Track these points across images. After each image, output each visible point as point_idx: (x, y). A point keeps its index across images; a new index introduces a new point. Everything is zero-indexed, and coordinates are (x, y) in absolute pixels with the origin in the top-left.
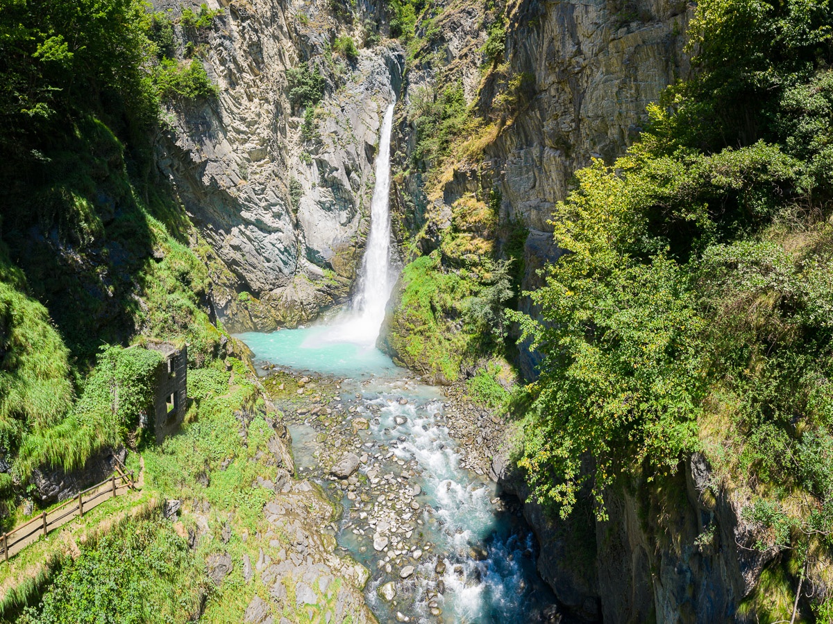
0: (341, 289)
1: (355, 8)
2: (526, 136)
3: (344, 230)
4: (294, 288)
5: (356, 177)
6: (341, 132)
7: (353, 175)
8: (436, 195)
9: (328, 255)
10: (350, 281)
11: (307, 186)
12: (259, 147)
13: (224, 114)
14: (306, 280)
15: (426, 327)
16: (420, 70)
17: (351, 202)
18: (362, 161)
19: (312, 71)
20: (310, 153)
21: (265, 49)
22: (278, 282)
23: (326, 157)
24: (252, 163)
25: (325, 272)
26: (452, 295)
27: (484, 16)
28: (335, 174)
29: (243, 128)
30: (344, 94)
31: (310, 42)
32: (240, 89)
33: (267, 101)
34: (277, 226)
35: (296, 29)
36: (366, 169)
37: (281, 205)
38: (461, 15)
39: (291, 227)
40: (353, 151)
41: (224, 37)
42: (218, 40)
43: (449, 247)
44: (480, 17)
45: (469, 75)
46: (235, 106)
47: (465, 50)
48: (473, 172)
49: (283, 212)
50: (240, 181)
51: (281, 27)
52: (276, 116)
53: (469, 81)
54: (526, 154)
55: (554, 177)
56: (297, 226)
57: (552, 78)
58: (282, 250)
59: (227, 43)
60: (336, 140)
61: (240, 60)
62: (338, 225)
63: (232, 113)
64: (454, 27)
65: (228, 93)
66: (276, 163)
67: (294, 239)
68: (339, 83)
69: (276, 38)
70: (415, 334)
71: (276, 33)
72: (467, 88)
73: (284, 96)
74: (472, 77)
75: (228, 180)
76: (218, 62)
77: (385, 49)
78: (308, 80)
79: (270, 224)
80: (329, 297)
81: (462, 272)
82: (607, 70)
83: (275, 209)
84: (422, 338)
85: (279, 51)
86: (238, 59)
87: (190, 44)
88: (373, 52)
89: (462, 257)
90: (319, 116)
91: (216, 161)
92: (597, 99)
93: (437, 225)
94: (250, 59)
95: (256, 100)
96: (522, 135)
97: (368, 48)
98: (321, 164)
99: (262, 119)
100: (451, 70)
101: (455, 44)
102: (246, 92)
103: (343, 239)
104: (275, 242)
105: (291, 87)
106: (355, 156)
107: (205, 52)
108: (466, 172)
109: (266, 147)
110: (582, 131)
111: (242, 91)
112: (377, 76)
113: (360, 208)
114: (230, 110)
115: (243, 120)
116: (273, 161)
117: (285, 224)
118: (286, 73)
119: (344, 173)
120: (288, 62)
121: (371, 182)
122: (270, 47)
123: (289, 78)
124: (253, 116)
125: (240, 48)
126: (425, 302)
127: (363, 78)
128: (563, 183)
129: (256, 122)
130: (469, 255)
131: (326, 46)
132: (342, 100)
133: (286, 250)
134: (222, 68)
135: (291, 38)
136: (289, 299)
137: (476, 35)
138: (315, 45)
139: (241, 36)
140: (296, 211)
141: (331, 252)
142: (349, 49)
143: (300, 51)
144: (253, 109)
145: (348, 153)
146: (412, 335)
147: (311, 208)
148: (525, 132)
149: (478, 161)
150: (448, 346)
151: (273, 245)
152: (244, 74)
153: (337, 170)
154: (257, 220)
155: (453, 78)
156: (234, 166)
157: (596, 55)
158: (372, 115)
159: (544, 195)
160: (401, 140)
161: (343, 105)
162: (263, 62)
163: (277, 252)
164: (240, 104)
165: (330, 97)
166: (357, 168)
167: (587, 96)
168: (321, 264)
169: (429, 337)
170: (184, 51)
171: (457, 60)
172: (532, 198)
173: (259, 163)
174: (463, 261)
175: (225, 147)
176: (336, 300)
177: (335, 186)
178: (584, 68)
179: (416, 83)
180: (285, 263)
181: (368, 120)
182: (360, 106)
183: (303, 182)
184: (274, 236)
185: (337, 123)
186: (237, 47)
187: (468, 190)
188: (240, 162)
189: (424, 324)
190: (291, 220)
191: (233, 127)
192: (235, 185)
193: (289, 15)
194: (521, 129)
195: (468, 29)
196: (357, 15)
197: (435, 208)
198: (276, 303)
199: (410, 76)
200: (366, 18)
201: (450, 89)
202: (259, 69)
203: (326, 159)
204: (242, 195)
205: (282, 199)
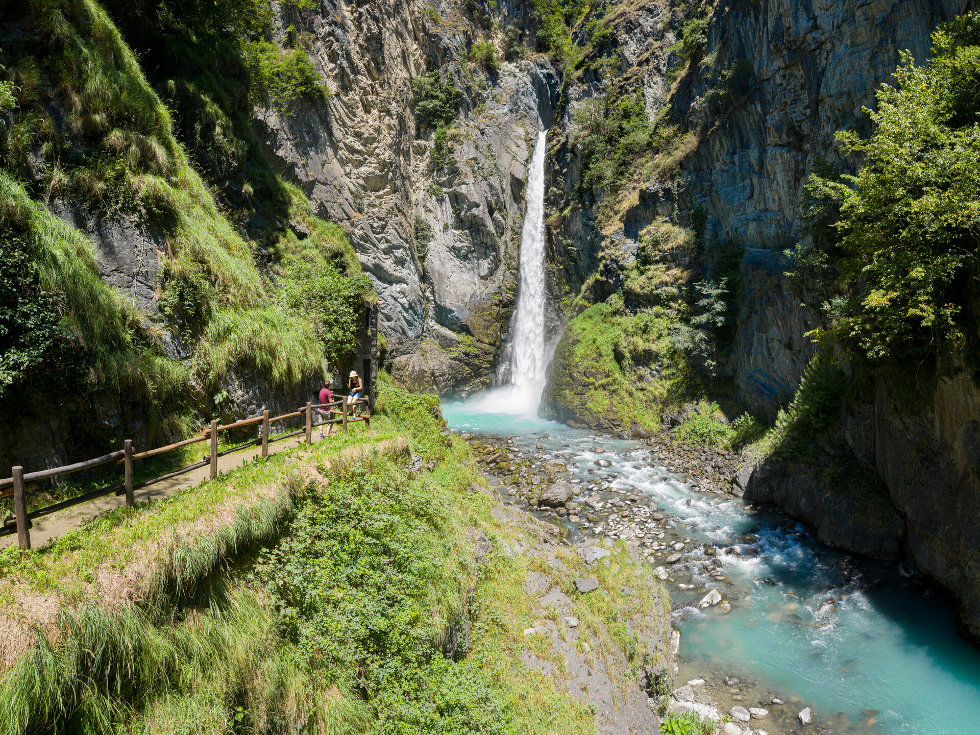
0: (482, 358)
1: (493, 11)
2: (741, 137)
3: (484, 285)
4: (423, 355)
5: (501, 219)
6: (482, 160)
7: (497, 214)
8: (613, 227)
9: (464, 316)
10: (494, 348)
11: (437, 227)
12: (377, 172)
13: (335, 126)
14: (437, 347)
15: (610, 379)
16: (583, 83)
17: (495, 248)
18: (507, 198)
19: (444, 81)
20: (442, 185)
21: (386, 47)
22: (402, 348)
23: (463, 189)
24: (369, 193)
25: (461, 337)
26: (645, 336)
27: (669, 15)
28: (475, 211)
29: (358, 146)
30: (483, 114)
31: (442, 44)
32: (354, 96)
33: (388, 113)
34: (400, 275)
35: (424, 26)
36: (512, 209)
37: (405, 249)
38: (640, 13)
39: (416, 278)
40: (497, 185)
41: (336, 23)
42: (327, 27)
43: (636, 283)
44: (665, 15)
45: (652, 84)
46: (348, 116)
47: (646, 55)
48: (667, 191)
49: (408, 258)
50: (355, 214)
51: (405, 22)
52: (399, 134)
53: (652, 91)
54: (741, 158)
55: (779, 179)
56: (424, 277)
57: (779, 63)
58: (407, 306)
59: (339, 32)
60: (476, 168)
61: (355, 58)
62: (476, 279)
63: (344, 125)
64: (630, 27)
65: (340, 99)
66: (399, 195)
67: (421, 293)
68: (477, 101)
69: (399, 35)
70: (596, 389)
71: (400, 29)
72: (650, 100)
73: (408, 111)
74: (655, 87)
75: (340, 210)
76: (326, 58)
77: (532, 65)
78: (438, 93)
79: (391, 272)
80: (467, 368)
81: (657, 309)
82: (852, 42)
83: (399, 253)
84: (606, 392)
85: (403, 52)
86: (352, 55)
87: (291, 28)
88: (516, 67)
89: (655, 292)
90: (454, 138)
91: (325, 184)
92: (841, 75)
93: (616, 262)
94: (368, 57)
95: (375, 112)
96: (737, 137)
97: (510, 62)
98: (457, 199)
99: (382, 136)
100: (628, 79)
101: (632, 48)
102: (361, 100)
103: (484, 296)
104: (398, 295)
105: (416, 102)
106: (499, 191)
107: (311, 43)
108: (658, 192)
109: (387, 173)
110: (822, 114)
111: (357, 98)
112: (522, 97)
113: (505, 257)
114: (343, 121)
115: (358, 135)
116: (395, 192)
117: (409, 273)
118: (411, 82)
119: (486, 210)
120: (413, 69)
121: (518, 225)
122: (392, 46)
123: (415, 89)
124: (371, 131)
125: (355, 42)
126: (607, 350)
127: (506, 97)
128: (792, 184)
129: (374, 140)
130: (665, 288)
131: (462, 52)
132: (481, 121)
133: (411, 307)
134: (332, 65)
135: (416, 39)
136: (417, 369)
137: (660, 36)
138: (449, 48)
139: (356, 26)
140: (422, 259)
141: (467, 312)
142: (489, 58)
143: (428, 56)
144: (371, 123)
145: (491, 187)
146: (592, 391)
147: (443, 256)
148: (740, 132)
149: (672, 178)
150: (642, 397)
151: (395, 299)
152: (360, 77)
153: (477, 206)
154: (376, 265)
155: (631, 89)
156: (347, 194)
157: (839, 27)
158: (519, 142)
159: (765, 203)
160: (557, 173)
161: (483, 127)
162: (384, 63)
163: (400, 308)
164: (355, 115)
165: (466, 117)
166: (502, 207)
167: (828, 74)
168: (454, 327)
169: (614, 391)
170: (284, 38)
171: (635, 68)
172: (749, 211)
173: (378, 194)
174: (658, 295)
175: (335, 168)
176: (477, 372)
177: (473, 227)
178: (824, 43)
179: (577, 100)
180: (410, 324)
181: (514, 148)
182: (504, 131)
183: (432, 222)
184: (397, 288)
185: (477, 148)
186: (352, 39)
187: (658, 214)
188: (354, 190)
189: (607, 376)
190: (417, 270)
191: (345, 144)
192: (349, 219)
193: (416, 9)
194: (735, 129)
195: (649, 29)
196: (496, 20)
197: (612, 242)
198: (401, 372)
199: (570, 92)
200: (509, 23)
201: (628, 101)
202: (379, 71)
203: (463, 191)
204: (356, 231)
205: (406, 241)
